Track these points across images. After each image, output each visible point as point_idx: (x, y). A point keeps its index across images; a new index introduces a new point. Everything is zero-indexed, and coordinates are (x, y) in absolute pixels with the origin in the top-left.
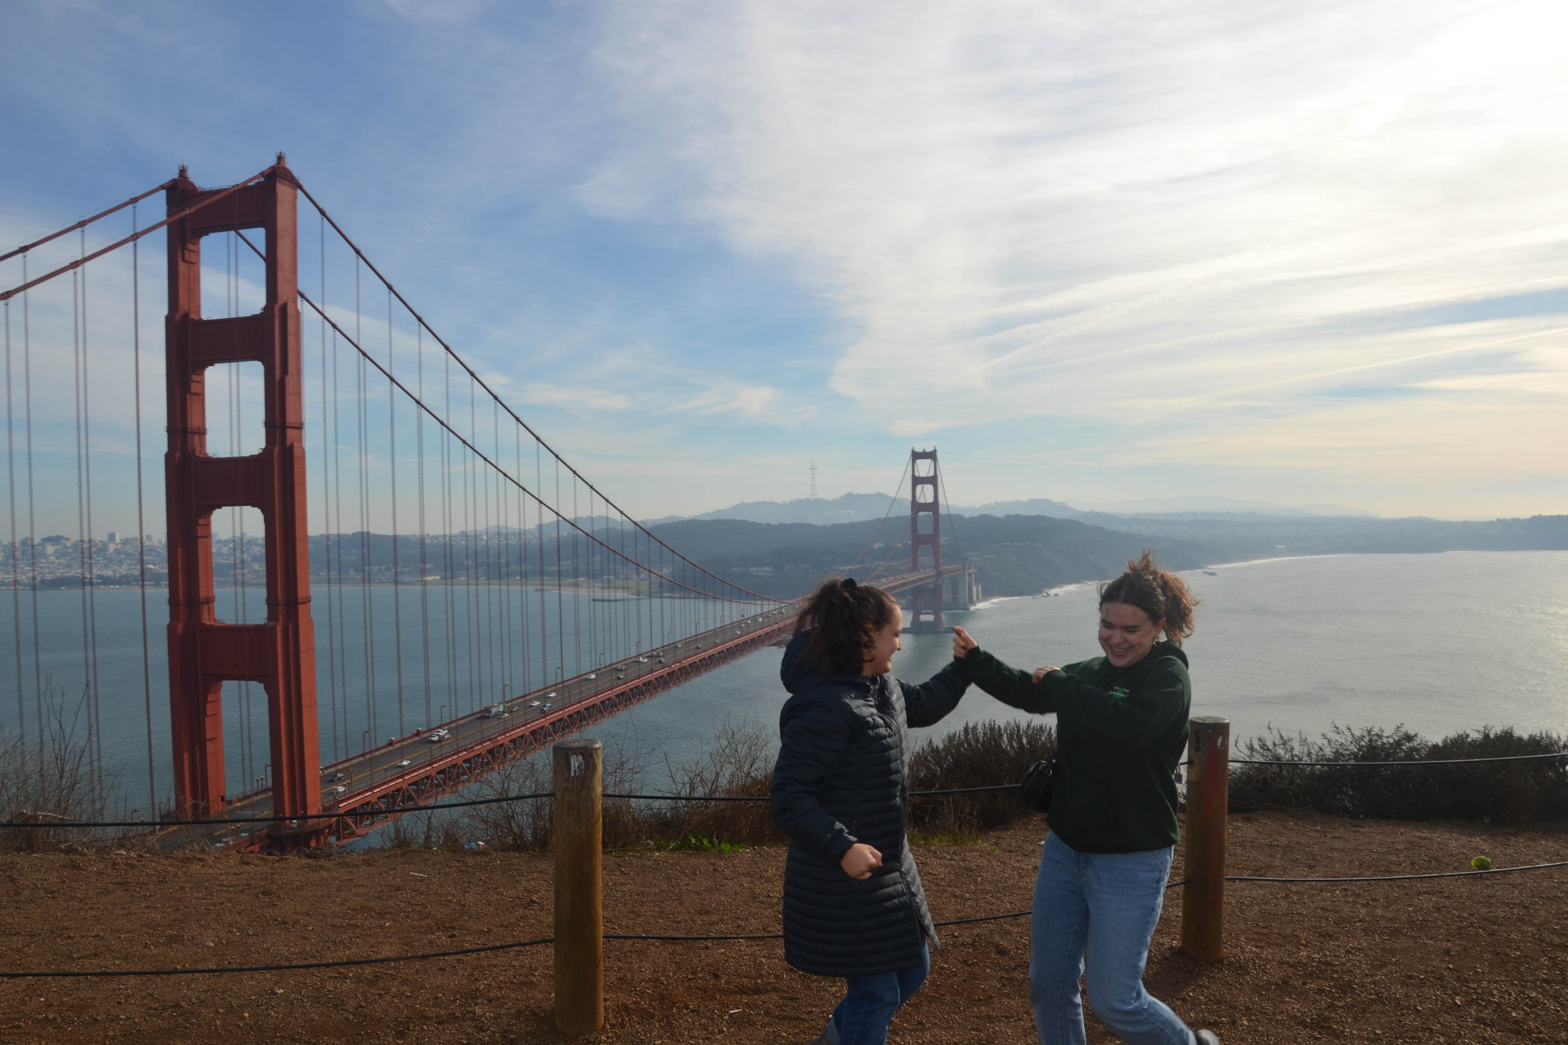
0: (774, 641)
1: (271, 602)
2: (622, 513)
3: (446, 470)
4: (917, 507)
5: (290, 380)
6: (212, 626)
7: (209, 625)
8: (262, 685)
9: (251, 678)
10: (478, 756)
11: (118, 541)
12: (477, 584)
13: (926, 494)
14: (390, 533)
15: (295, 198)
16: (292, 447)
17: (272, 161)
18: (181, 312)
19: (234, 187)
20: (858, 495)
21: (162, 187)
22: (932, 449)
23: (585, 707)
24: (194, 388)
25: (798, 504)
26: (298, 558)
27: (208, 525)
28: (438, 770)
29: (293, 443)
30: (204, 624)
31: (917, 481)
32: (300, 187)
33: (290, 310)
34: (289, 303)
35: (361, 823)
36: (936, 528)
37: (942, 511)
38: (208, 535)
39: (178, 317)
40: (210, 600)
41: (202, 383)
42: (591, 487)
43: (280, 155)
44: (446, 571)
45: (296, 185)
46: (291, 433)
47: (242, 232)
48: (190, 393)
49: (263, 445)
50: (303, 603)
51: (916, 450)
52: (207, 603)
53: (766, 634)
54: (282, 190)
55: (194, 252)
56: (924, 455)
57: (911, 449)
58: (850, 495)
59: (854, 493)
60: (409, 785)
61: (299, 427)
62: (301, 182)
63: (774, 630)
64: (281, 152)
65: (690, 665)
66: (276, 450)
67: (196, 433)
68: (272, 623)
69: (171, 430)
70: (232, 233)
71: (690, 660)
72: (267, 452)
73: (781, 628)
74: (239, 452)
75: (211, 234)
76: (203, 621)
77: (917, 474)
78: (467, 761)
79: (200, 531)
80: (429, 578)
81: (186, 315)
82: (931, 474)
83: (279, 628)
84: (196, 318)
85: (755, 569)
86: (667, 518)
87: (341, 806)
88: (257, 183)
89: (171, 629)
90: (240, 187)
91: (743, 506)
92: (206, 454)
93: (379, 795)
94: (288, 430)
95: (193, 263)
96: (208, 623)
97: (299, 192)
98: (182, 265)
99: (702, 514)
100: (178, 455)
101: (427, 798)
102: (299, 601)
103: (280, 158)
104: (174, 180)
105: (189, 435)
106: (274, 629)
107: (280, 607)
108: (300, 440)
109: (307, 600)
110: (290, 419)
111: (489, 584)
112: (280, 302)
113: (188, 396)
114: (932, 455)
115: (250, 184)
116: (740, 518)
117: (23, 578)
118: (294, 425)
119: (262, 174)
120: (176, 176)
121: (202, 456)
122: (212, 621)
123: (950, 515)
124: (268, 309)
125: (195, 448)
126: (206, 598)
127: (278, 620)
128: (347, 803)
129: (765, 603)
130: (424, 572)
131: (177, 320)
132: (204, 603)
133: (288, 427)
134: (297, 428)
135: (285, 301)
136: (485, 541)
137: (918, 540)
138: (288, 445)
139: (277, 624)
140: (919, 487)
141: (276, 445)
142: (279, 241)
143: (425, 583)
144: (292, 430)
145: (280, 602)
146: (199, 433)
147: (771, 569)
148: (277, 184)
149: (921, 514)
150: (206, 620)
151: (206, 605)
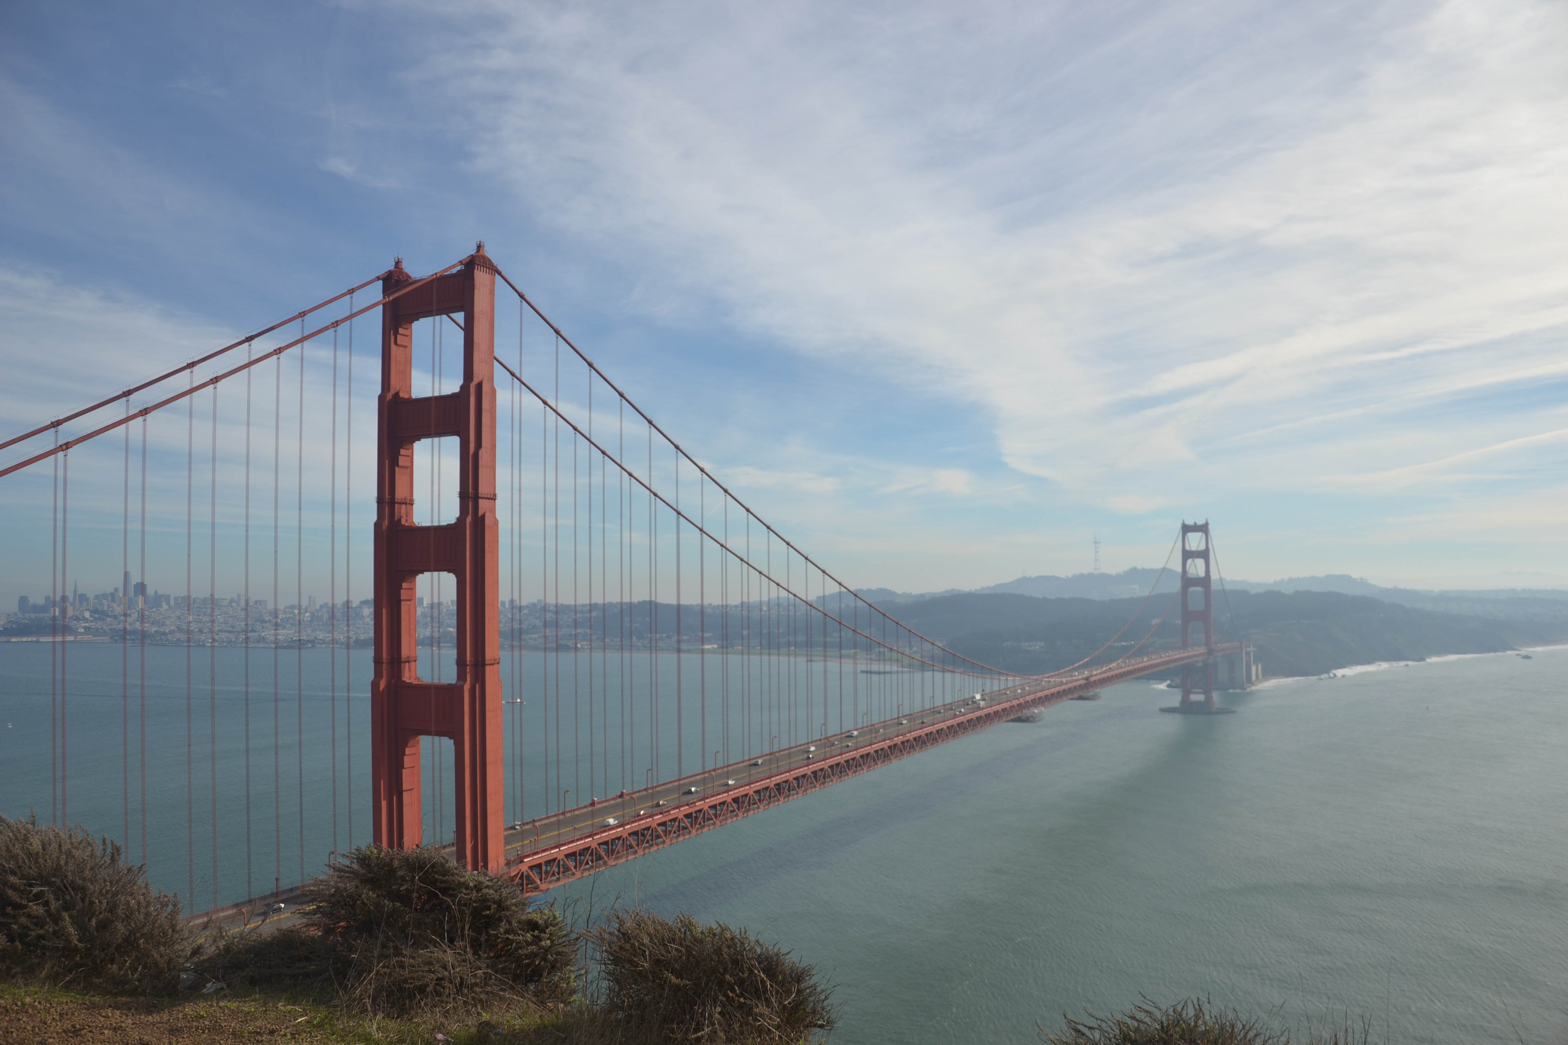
0: (1012, 717)
1: (461, 663)
2: (840, 584)
4: (1188, 582)
5: (484, 454)
6: (411, 683)
7: (408, 683)
8: (452, 741)
9: (442, 734)
10: (674, 820)
11: (425, 605)
12: (749, 653)
13: (1197, 568)
14: (674, 602)
15: (493, 283)
16: (483, 516)
17: (472, 251)
18: (392, 392)
20: (1143, 569)
21: (378, 278)
22: (1203, 522)
23: (794, 776)
24: (402, 461)
25: (1080, 578)
26: (487, 621)
27: (412, 589)
28: (630, 832)
29: (485, 513)
30: (405, 681)
31: (1187, 555)
32: (500, 274)
33: (485, 388)
34: (483, 381)
35: (546, 879)
36: (1208, 604)
37: (1214, 587)
38: (412, 598)
39: (389, 396)
40: (410, 660)
41: (411, 457)
43: (480, 244)
44: (723, 640)
45: (494, 270)
46: (483, 504)
47: (452, 315)
48: (398, 466)
49: (458, 515)
50: (490, 665)
51: (1187, 523)
52: (409, 662)
53: (1004, 710)
54: (481, 276)
55: (407, 336)
56: (1196, 528)
57: (1181, 522)
58: (1134, 570)
59: (1139, 567)
60: (599, 844)
61: (493, 498)
62: (500, 268)
63: (1013, 706)
64: (480, 242)
65: (915, 739)
66: (469, 519)
67: (403, 503)
69: (380, 501)
70: (444, 317)
71: (915, 734)
72: (461, 520)
73: (1021, 704)
74: (439, 521)
75: (421, 320)
76: (403, 679)
77: (1187, 548)
78: (663, 824)
79: (404, 594)
80: (707, 647)
81: (397, 394)
82: (1202, 547)
83: (467, 687)
84: (406, 396)
85: (1028, 644)
87: (525, 860)
88: (458, 271)
89: (375, 685)
90: (438, 275)
91: (1024, 580)
92: (413, 522)
93: (566, 853)
94: (480, 500)
95: (405, 347)
96: (407, 681)
97: (497, 276)
98: (393, 347)
99: (982, 588)
100: (386, 523)
101: (617, 858)
102: (487, 663)
103: (479, 247)
104: (390, 271)
105: (396, 505)
106: (462, 687)
107: (468, 667)
108: (493, 510)
109: (494, 663)
110: (483, 490)
112: (476, 381)
113: (397, 469)
114: (1203, 528)
115: (445, 274)
116: (1019, 592)
117: (341, 638)
118: (486, 496)
119: (461, 262)
120: (392, 268)
121: (406, 524)
122: (412, 679)
123: (1224, 590)
124: (465, 388)
125: (401, 517)
126: (408, 657)
127: (466, 680)
128: (531, 858)
129: (1003, 678)
130: (703, 641)
131: (388, 399)
132: (406, 662)
133: (480, 498)
134: (492, 499)
135: (480, 380)
136: (765, 611)
137: (1188, 616)
138: (480, 515)
139: (464, 684)
140: (1189, 561)
141: (469, 514)
142: (476, 324)
143: (703, 652)
144: (484, 500)
145: (468, 663)
146: (406, 504)
147: (1043, 644)
148: (476, 271)
149: (1191, 589)
150: (406, 678)
151: (407, 664)
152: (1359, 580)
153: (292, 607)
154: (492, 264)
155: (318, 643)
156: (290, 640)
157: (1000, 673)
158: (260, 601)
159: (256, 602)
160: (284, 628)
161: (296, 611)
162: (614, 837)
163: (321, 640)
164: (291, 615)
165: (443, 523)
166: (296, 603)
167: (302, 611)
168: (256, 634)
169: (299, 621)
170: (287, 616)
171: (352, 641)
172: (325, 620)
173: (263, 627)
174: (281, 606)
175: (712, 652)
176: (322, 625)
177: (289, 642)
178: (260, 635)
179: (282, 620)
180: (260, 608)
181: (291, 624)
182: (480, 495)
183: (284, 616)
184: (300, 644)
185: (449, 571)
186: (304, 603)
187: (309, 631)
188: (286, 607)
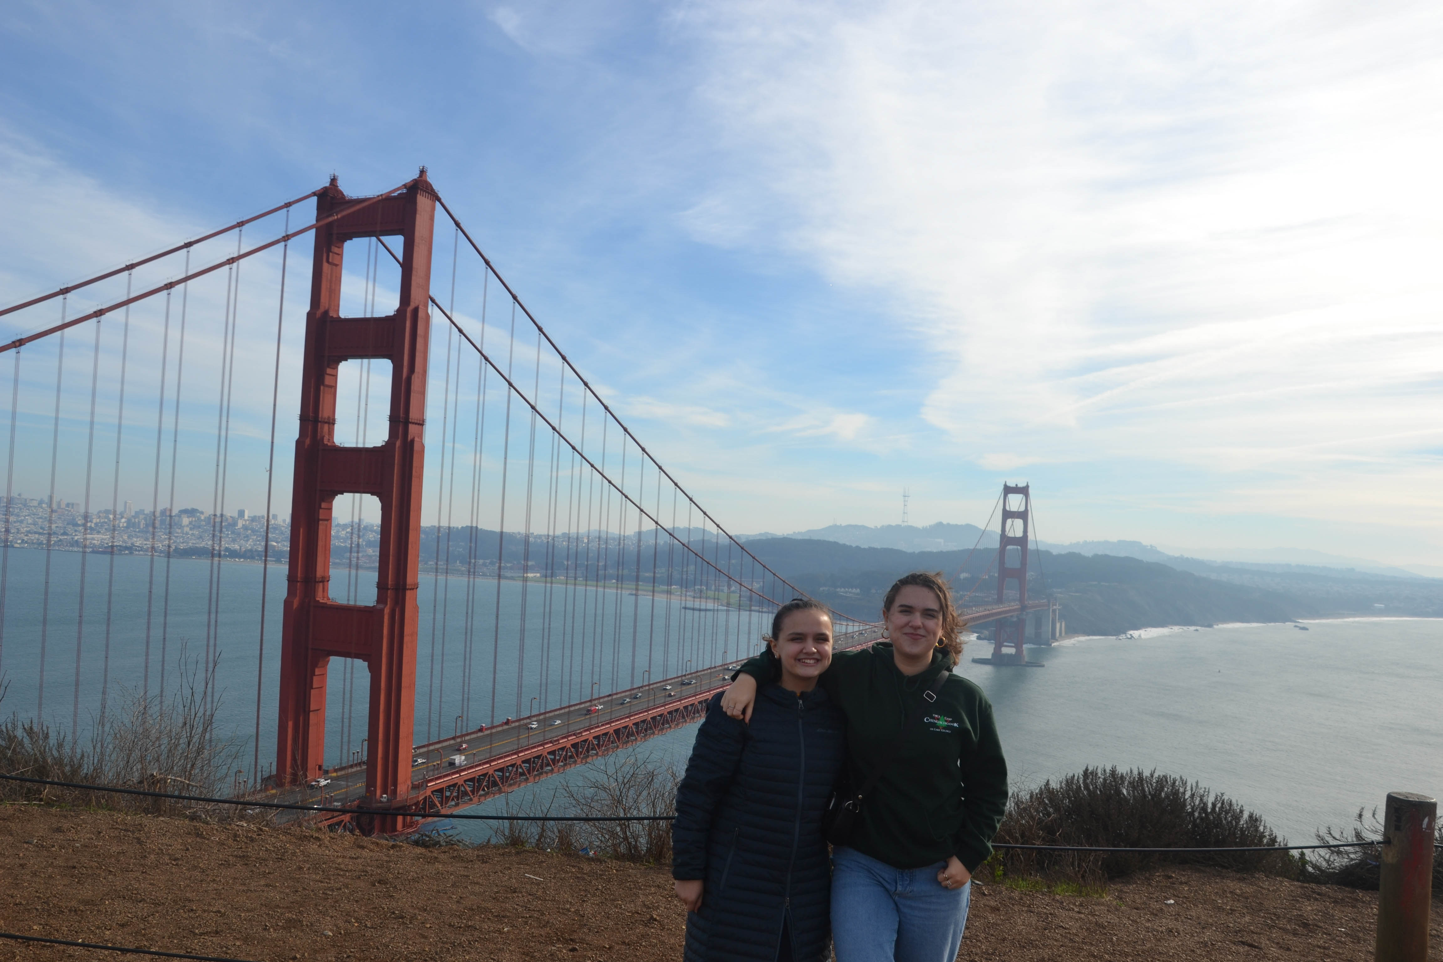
1: (382, 586)
2: (718, 526)
3: (554, 474)
4: (1005, 540)
5: (415, 379)
6: (325, 604)
7: (322, 603)
8: (366, 664)
9: (357, 656)
12: (575, 584)
13: (1015, 528)
14: (497, 529)
15: (433, 209)
16: (413, 441)
17: (416, 175)
18: (322, 309)
19: (378, 196)
21: (314, 194)
22: (1024, 485)
23: (668, 710)
24: (328, 380)
25: (889, 529)
26: (410, 547)
27: (330, 509)
28: (524, 759)
29: (414, 438)
30: (318, 601)
31: (1007, 515)
32: (439, 200)
33: (421, 314)
34: (420, 307)
35: (446, 804)
36: (1024, 562)
38: (329, 519)
39: (319, 313)
40: (325, 580)
41: (335, 376)
42: (691, 499)
43: (423, 169)
44: (544, 569)
45: (436, 197)
46: (412, 428)
47: (383, 238)
48: (324, 385)
49: (386, 437)
50: (410, 589)
51: (1008, 484)
52: (323, 582)
54: (422, 201)
55: (338, 255)
56: (1017, 490)
57: (1004, 483)
58: (940, 525)
59: (946, 523)
60: (496, 771)
61: (421, 423)
62: (440, 195)
64: (423, 167)
66: (398, 443)
67: (326, 423)
68: (381, 606)
69: (304, 418)
70: (374, 239)
72: (389, 444)
74: (364, 443)
75: (354, 239)
76: (317, 599)
77: (1008, 508)
78: (553, 753)
79: (322, 515)
80: (530, 575)
81: (326, 313)
82: (1022, 508)
84: (335, 316)
85: (843, 590)
86: (760, 534)
87: (429, 785)
88: (399, 194)
89: (287, 604)
90: (384, 197)
91: (834, 528)
92: (334, 443)
93: (466, 778)
94: (410, 425)
95: (336, 265)
96: (321, 601)
97: (437, 203)
98: (326, 266)
99: (794, 533)
100: (308, 441)
101: (511, 785)
102: (408, 587)
103: (422, 172)
104: (326, 187)
105: (320, 424)
106: (382, 610)
107: (389, 592)
108: (421, 435)
109: (415, 587)
110: (413, 415)
111: (586, 585)
112: (412, 305)
113: (322, 388)
114: (1023, 491)
115: (393, 195)
116: (831, 539)
117: (160, 546)
118: (416, 421)
119: (405, 186)
120: (328, 185)
121: (329, 444)
122: (325, 599)
123: (1038, 550)
124: (401, 311)
125: (324, 436)
126: (323, 577)
127: (386, 604)
128: (434, 783)
129: (851, 624)
130: (526, 569)
131: (317, 317)
132: (320, 582)
133: (411, 423)
134: (419, 424)
135: (416, 305)
136: (585, 543)
137: (1005, 573)
138: (409, 439)
139: (385, 607)
140: (1009, 521)
141: (398, 438)
142: (416, 249)
143: (525, 580)
144: (414, 425)
145: (389, 587)
146: (329, 423)
147: (858, 590)
148: (418, 196)
149: (1009, 547)
150: (320, 598)
151: (321, 585)
152: (1149, 547)
153: (107, 512)
154: (434, 190)
155: (136, 550)
156: (106, 545)
157: (848, 619)
158: (73, 504)
159: (68, 505)
160: (99, 532)
161: (111, 516)
162: (509, 764)
163: (138, 547)
164: (106, 520)
165: (369, 445)
166: (111, 508)
167: (117, 516)
168: (69, 537)
169: (114, 526)
170: (102, 521)
171: (172, 549)
172: (142, 527)
173: (76, 531)
174: (93, 510)
175: (535, 580)
176: (139, 532)
177: (106, 547)
178: (73, 539)
179: (96, 524)
180: (72, 510)
181: (106, 529)
182: (410, 420)
183: (98, 520)
184: (111, 551)
185: (372, 494)
186: (120, 509)
187: (125, 537)
188: (100, 512)
